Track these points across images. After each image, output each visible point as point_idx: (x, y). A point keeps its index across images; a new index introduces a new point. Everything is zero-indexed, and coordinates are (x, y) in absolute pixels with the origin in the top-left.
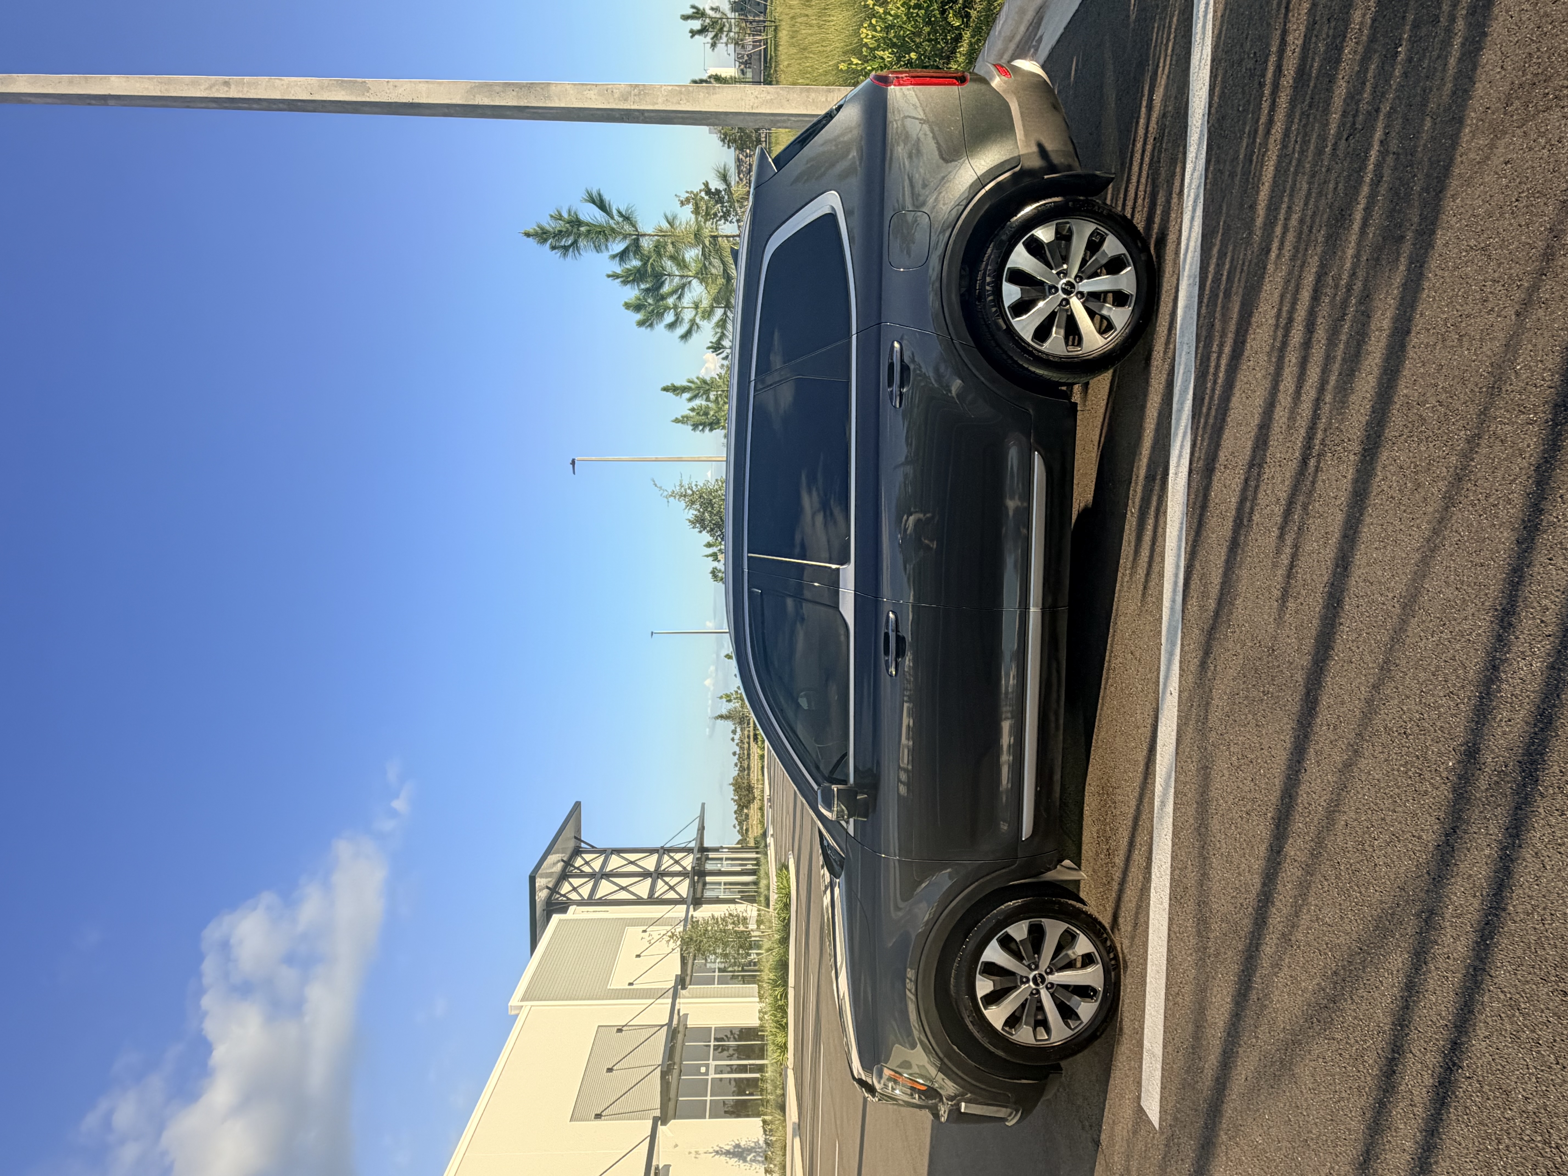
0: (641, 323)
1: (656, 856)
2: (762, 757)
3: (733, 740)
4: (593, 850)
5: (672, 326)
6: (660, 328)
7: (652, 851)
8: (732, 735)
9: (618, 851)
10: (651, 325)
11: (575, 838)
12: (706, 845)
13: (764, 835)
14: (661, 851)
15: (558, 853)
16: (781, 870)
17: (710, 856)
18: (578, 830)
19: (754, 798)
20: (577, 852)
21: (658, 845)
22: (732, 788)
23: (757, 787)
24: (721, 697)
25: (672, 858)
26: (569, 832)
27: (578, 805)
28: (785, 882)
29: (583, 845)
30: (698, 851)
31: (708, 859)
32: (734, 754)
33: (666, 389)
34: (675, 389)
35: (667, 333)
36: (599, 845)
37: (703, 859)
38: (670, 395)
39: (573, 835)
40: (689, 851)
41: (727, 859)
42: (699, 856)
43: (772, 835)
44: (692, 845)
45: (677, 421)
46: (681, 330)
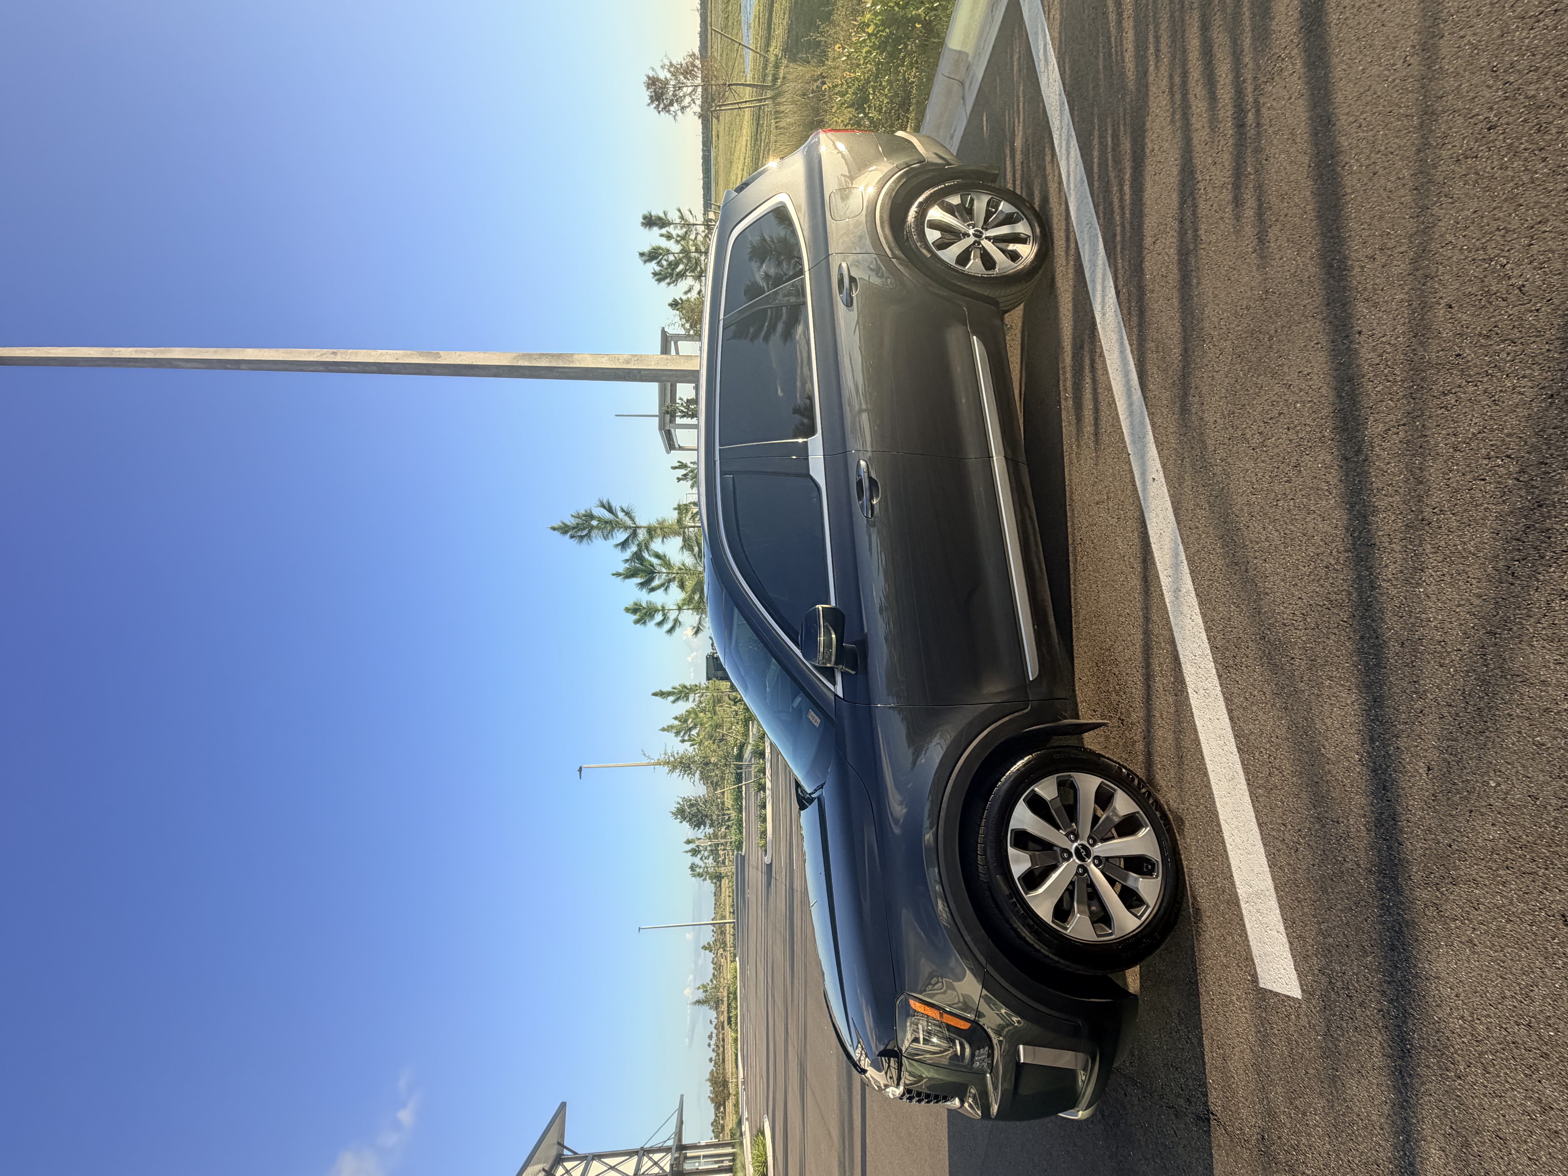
0: (637, 622)
1: (635, 1159)
2: (736, 1040)
3: (709, 1045)
4: (576, 1157)
5: (660, 624)
6: (651, 624)
7: (630, 1154)
8: (708, 1041)
9: (599, 1157)
10: (644, 623)
11: (559, 1143)
12: (685, 1141)
13: (740, 1123)
14: (641, 1153)
15: (540, 1163)
16: (757, 1136)
17: (688, 1155)
18: (562, 1135)
19: (729, 1094)
20: (559, 1160)
21: (637, 1146)
22: (709, 1084)
23: (731, 1080)
24: (699, 988)
25: (650, 1159)
26: (552, 1138)
27: (563, 1105)
28: (761, 1147)
29: (566, 1152)
30: (676, 1151)
31: (686, 1158)
32: (711, 1060)
33: (655, 694)
34: (662, 694)
35: (656, 628)
36: (581, 1151)
37: (682, 1159)
38: (658, 698)
39: (555, 1141)
40: (668, 1150)
41: (705, 1157)
42: (677, 1155)
43: (747, 1119)
44: (670, 1143)
45: (663, 730)
46: (667, 626)
